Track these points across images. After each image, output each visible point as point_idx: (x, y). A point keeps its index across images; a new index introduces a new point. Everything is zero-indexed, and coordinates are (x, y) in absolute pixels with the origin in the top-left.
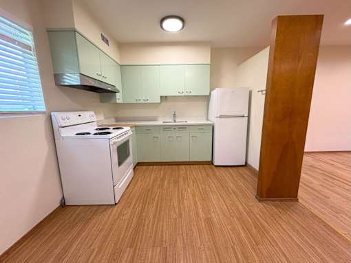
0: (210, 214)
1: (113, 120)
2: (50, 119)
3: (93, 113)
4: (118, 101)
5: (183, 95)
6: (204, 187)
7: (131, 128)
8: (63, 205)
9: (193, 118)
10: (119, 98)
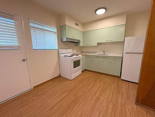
0: (101, 96)
1: (80, 52)
2: (58, 51)
3: (71, 50)
4: (80, 46)
5: (108, 42)
6: (107, 86)
7: (82, 56)
8: (60, 76)
9: (114, 53)
10: (81, 44)
